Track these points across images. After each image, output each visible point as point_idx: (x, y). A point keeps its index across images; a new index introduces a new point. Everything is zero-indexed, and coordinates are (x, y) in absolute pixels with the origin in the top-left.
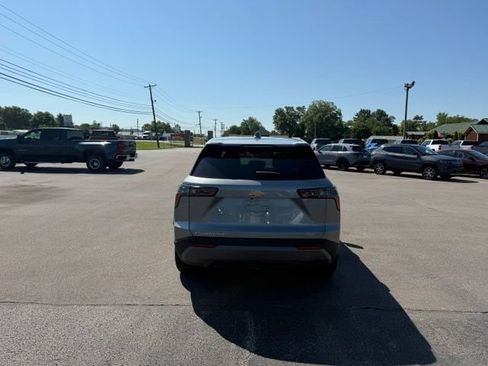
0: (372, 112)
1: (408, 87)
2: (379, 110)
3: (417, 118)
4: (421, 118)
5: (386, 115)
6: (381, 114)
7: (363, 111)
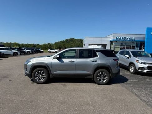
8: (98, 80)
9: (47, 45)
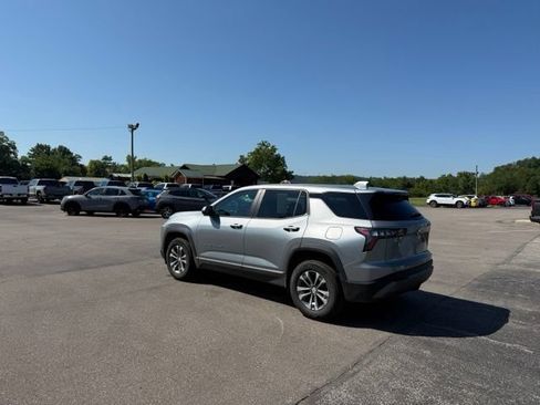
0: (52, 147)
1: (133, 128)
2: (61, 147)
3: (106, 158)
4: (110, 159)
5: (69, 153)
6: (64, 151)
7: (40, 147)
8: (301, 296)
9: (456, 179)
